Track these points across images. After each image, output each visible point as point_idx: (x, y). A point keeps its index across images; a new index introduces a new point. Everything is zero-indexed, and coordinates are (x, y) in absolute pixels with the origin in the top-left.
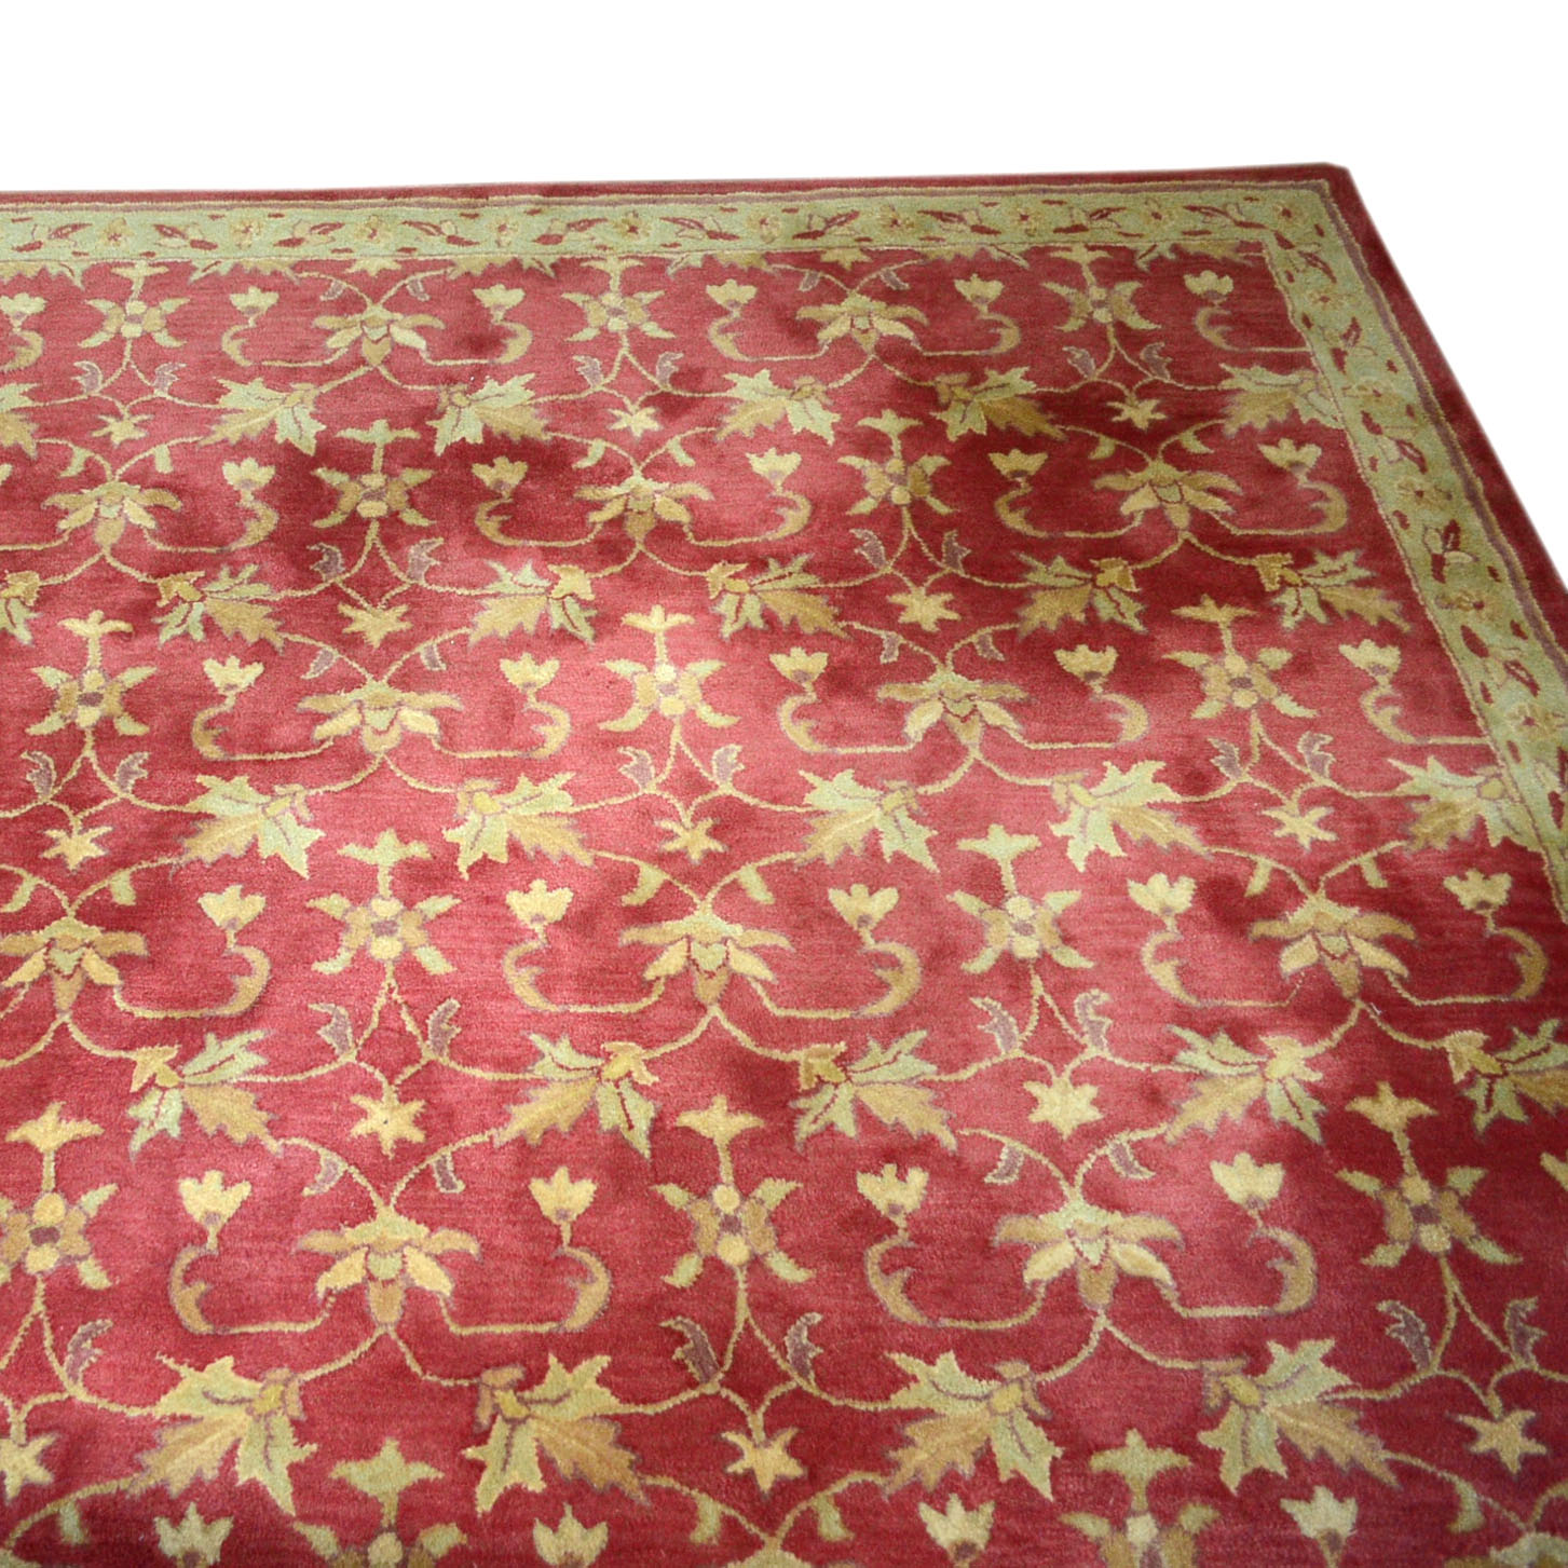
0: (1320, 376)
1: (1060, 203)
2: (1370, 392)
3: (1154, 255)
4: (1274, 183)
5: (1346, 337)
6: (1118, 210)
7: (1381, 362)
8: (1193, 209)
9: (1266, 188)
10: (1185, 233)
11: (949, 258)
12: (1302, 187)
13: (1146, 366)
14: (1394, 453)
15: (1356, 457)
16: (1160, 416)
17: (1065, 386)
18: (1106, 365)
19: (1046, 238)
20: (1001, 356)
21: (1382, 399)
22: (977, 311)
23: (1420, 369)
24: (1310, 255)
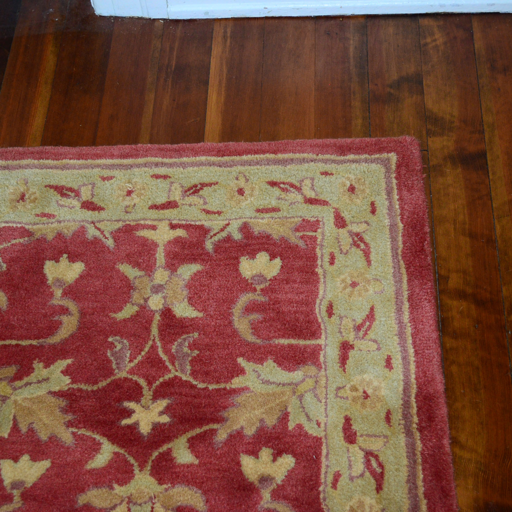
0: (323, 373)
1: (165, 177)
2: (360, 393)
3: (224, 234)
4: (351, 157)
5: (358, 328)
6: (210, 185)
7: (381, 358)
8: (273, 184)
9: (344, 162)
10: (258, 211)
11: (50, 237)
12: (372, 161)
13: (173, 359)
14: (359, 467)
15: (323, 470)
16: (165, 419)
17: (96, 383)
18: (139, 358)
19: (140, 216)
20: (53, 347)
21: (368, 402)
22: (52, 295)
23: (413, 367)
24: (357, 235)
